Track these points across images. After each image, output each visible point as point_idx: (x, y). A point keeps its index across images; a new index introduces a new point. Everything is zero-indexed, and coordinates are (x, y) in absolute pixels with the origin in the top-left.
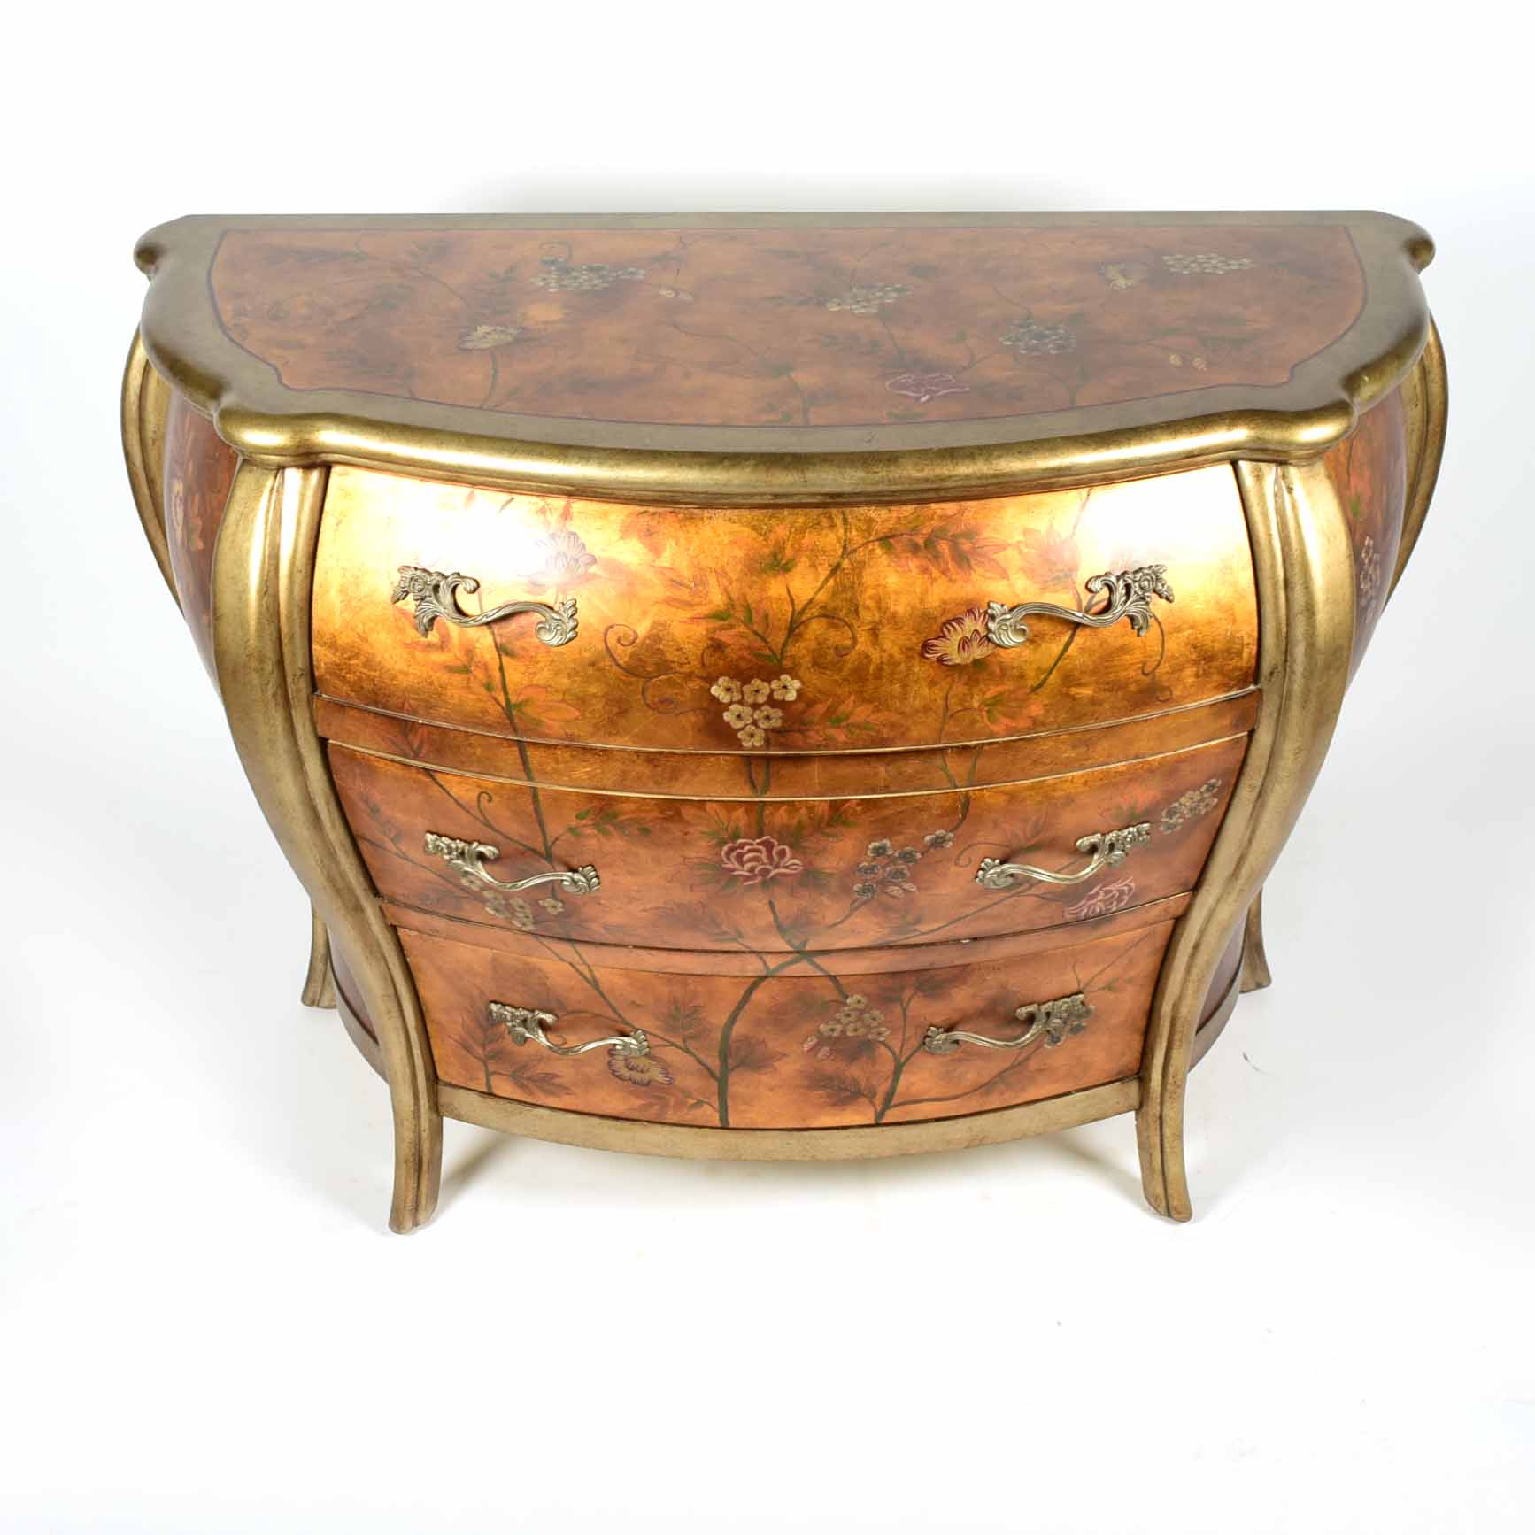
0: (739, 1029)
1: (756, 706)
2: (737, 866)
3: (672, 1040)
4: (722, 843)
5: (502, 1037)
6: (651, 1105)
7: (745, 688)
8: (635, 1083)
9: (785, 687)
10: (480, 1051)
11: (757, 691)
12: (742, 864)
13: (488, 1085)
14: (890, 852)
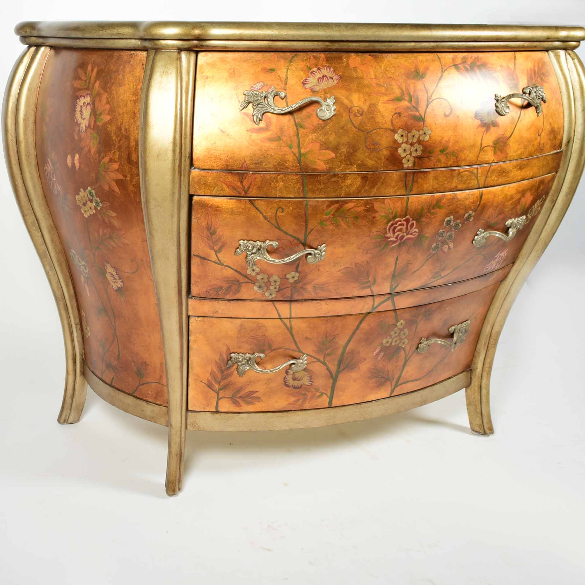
0: (351, 346)
1: (412, 144)
2: (392, 235)
3: (318, 357)
4: (389, 221)
5: (231, 374)
6: (299, 400)
7: (409, 135)
8: (295, 388)
9: (425, 133)
10: (217, 387)
11: (414, 136)
12: (394, 233)
13: (217, 407)
14: (452, 223)
